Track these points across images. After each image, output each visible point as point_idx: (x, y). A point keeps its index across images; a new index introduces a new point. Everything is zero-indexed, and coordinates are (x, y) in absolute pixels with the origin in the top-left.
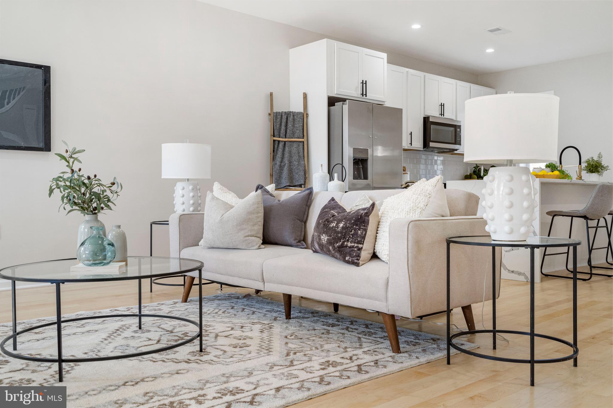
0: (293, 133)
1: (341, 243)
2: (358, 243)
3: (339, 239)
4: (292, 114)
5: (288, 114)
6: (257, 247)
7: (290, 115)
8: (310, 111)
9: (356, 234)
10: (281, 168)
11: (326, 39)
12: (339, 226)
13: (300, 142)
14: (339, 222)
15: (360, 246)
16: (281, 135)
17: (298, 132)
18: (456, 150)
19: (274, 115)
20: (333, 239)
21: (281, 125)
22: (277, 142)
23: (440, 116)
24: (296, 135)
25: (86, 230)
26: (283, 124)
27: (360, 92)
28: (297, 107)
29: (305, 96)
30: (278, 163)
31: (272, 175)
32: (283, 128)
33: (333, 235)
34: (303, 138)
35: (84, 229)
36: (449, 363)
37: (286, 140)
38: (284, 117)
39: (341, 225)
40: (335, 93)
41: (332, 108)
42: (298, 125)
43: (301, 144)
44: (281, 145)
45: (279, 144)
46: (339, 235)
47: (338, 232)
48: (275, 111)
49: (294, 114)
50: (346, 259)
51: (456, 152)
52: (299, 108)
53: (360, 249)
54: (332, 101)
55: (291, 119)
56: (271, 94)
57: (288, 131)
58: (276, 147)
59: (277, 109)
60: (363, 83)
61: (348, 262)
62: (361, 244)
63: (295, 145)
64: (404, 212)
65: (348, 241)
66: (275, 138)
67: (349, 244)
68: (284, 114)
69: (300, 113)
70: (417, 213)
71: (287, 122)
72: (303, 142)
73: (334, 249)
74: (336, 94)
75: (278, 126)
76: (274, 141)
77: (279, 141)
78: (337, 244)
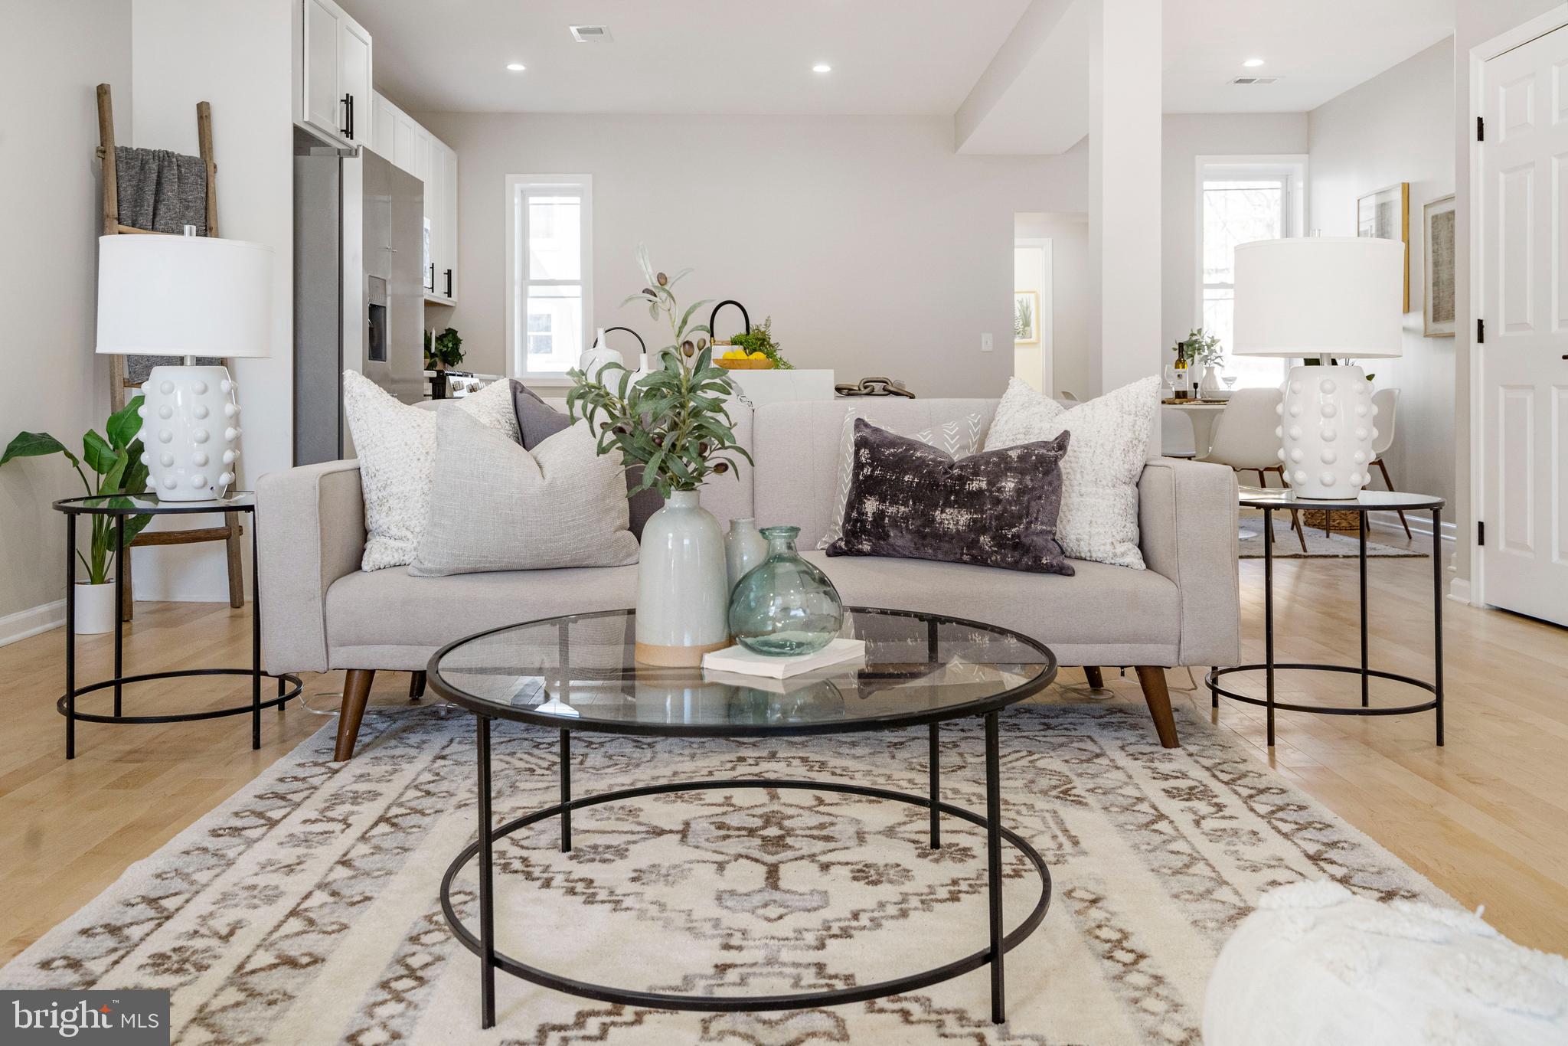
1: (1022, 526)
2: (1050, 525)
4: (174, 160)
5: (162, 159)
6: (636, 557)
7: (171, 162)
12: (1005, 487)
16: (141, 220)
17: (193, 216)
19: (118, 159)
20: (999, 518)
21: (140, 188)
26: (150, 187)
27: (342, 124)
28: (182, 142)
29: (203, 113)
32: (148, 198)
33: (990, 509)
38: (154, 166)
39: (1009, 485)
40: (306, 119)
41: (301, 158)
42: (193, 196)
46: (1013, 508)
48: (118, 144)
49: (179, 161)
50: (1044, 561)
52: (189, 147)
54: (303, 143)
55: (171, 174)
56: (102, 92)
60: (346, 101)
64: (1119, 452)
66: (122, 228)
68: (149, 158)
69: (190, 160)
70: (1138, 451)
71: (159, 184)
73: (998, 541)
74: (307, 123)
75: (130, 191)
78: (1014, 530)
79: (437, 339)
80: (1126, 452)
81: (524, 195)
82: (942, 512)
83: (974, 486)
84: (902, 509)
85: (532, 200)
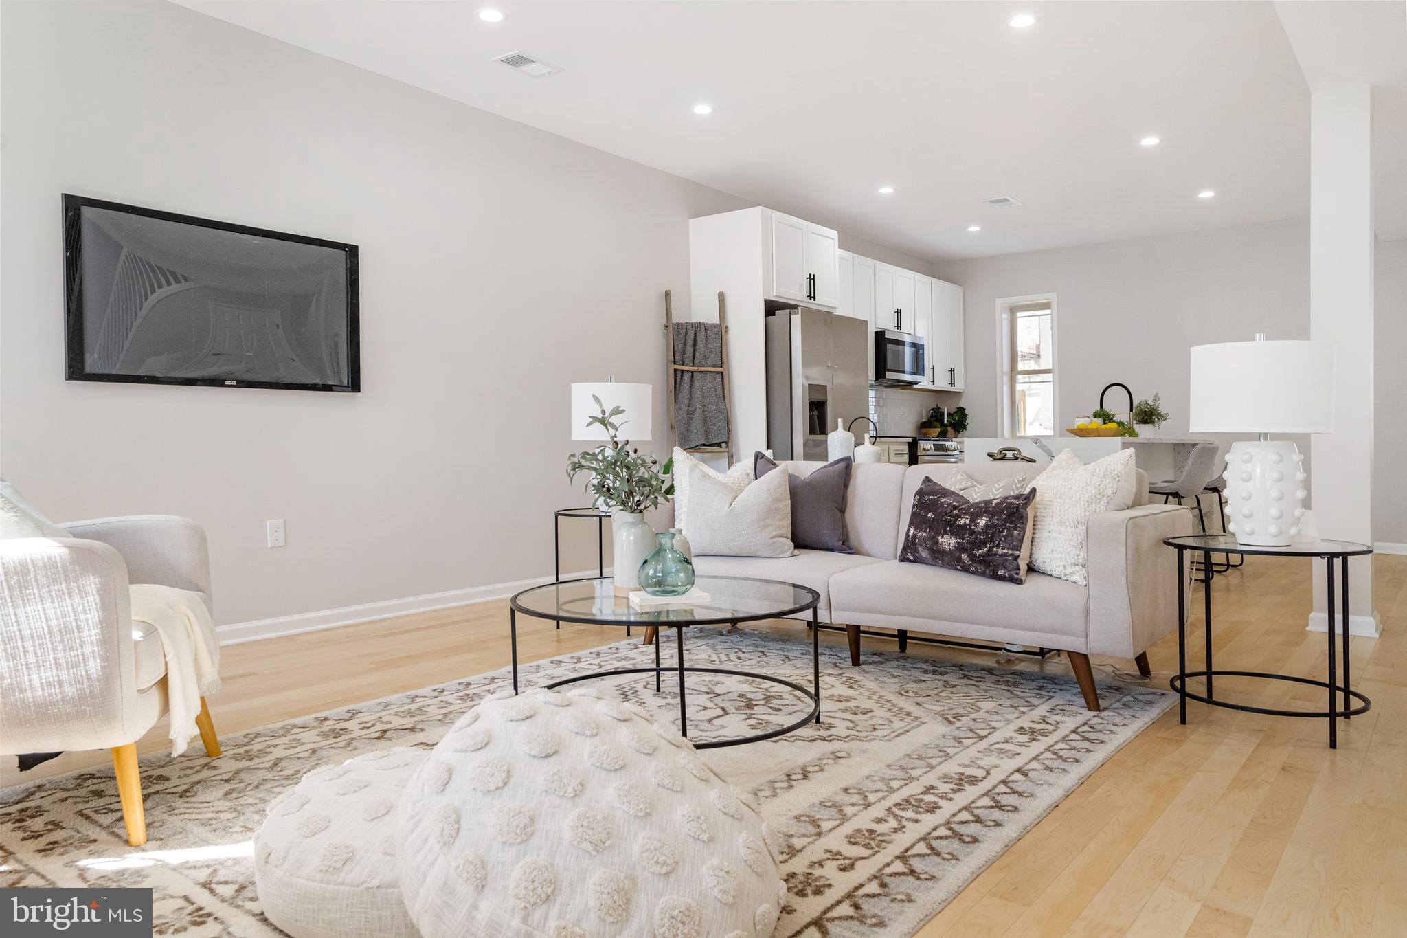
0: (705, 359)
1: (986, 549)
2: (1012, 550)
3: (984, 544)
4: (703, 327)
5: (697, 327)
6: (789, 553)
7: (700, 328)
8: (732, 321)
9: (1010, 535)
10: (690, 414)
11: (760, 207)
12: (979, 523)
13: (717, 372)
14: (975, 517)
15: (1017, 553)
16: (686, 361)
17: (713, 358)
18: (916, 383)
19: (673, 328)
20: (972, 543)
21: (685, 344)
22: (679, 373)
23: (899, 330)
24: (710, 362)
25: (632, 538)
26: (690, 343)
27: (806, 292)
28: (709, 316)
29: (722, 298)
30: (684, 408)
31: (673, 427)
32: (689, 349)
33: (968, 537)
34: (722, 367)
35: (628, 536)
36: (1183, 721)
37: (695, 369)
38: (691, 332)
39: (982, 522)
40: (775, 295)
41: (770, 318)
42: (714, 345)
43: (719, 376)
44: (687, 377)
45: (682, 375)
46: (982, 537)
47: (980, 533)
48: (674, 321)
49: (707, 327)
50: (999, 573)
51: (915, 386)
52: (712, 318)
53: (1016, 558)
54: (771, 308)
55: (701, 334)
56: (667, 294)
57: (697, 354)
58: (678, 380)
59: (677, 318)
60: (810, 278)
61: (1002, 579)
62: (1017, 550)
63: (709, 377)
64: (1082, 503)
65: (998, 545)
66: (677, 367)
67: (1000, 551)
68: (689, 327)
69: (713, 326)
70: (1102, 503)
71: (695, 340)
72: (722, 373)
73: (972, 557)
74: (776, 296)
75: (680, 346)
76: (675, 370)
77: (682, 371)
78: (980, 551)
79: (949, 414)
80: (1089, 503)
81: (1013, 311)
82: (942, 537)
83: (961, 522)
84: (924, 534)
85: (1019, 314)
